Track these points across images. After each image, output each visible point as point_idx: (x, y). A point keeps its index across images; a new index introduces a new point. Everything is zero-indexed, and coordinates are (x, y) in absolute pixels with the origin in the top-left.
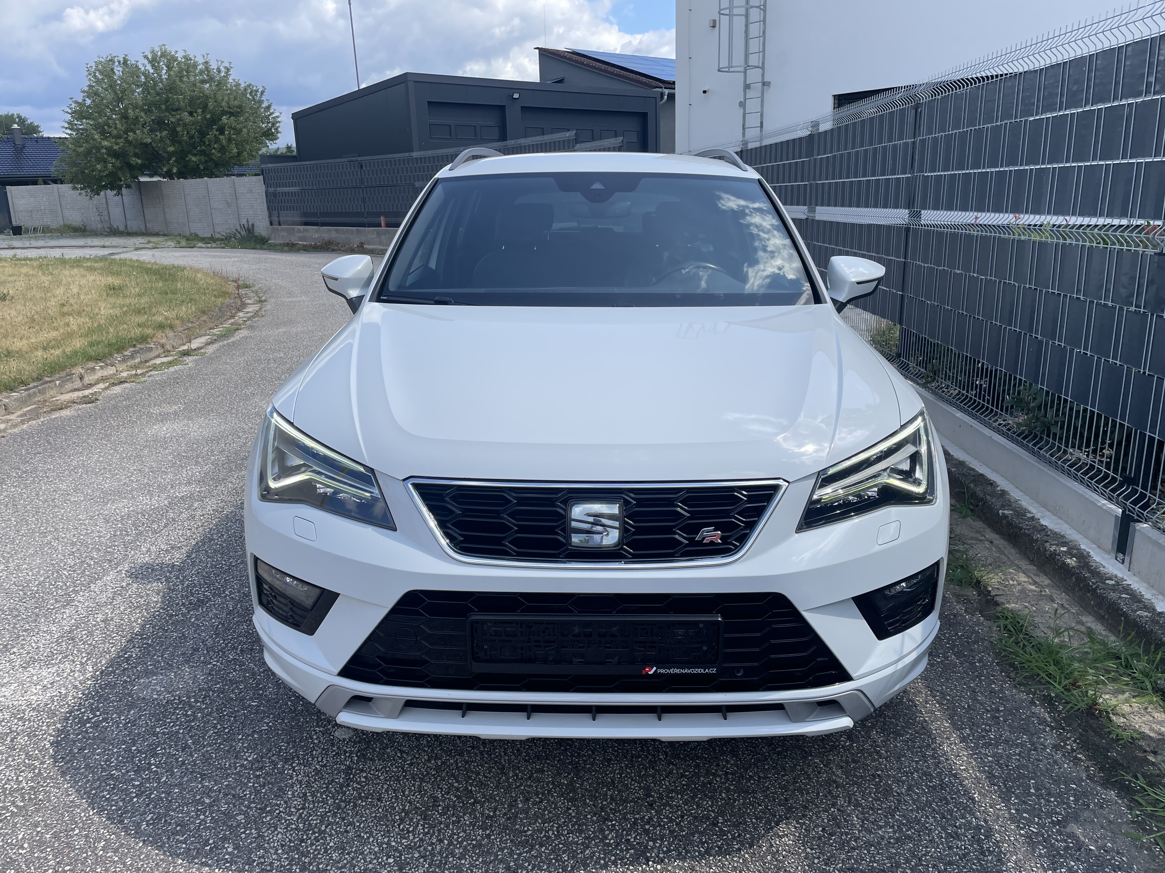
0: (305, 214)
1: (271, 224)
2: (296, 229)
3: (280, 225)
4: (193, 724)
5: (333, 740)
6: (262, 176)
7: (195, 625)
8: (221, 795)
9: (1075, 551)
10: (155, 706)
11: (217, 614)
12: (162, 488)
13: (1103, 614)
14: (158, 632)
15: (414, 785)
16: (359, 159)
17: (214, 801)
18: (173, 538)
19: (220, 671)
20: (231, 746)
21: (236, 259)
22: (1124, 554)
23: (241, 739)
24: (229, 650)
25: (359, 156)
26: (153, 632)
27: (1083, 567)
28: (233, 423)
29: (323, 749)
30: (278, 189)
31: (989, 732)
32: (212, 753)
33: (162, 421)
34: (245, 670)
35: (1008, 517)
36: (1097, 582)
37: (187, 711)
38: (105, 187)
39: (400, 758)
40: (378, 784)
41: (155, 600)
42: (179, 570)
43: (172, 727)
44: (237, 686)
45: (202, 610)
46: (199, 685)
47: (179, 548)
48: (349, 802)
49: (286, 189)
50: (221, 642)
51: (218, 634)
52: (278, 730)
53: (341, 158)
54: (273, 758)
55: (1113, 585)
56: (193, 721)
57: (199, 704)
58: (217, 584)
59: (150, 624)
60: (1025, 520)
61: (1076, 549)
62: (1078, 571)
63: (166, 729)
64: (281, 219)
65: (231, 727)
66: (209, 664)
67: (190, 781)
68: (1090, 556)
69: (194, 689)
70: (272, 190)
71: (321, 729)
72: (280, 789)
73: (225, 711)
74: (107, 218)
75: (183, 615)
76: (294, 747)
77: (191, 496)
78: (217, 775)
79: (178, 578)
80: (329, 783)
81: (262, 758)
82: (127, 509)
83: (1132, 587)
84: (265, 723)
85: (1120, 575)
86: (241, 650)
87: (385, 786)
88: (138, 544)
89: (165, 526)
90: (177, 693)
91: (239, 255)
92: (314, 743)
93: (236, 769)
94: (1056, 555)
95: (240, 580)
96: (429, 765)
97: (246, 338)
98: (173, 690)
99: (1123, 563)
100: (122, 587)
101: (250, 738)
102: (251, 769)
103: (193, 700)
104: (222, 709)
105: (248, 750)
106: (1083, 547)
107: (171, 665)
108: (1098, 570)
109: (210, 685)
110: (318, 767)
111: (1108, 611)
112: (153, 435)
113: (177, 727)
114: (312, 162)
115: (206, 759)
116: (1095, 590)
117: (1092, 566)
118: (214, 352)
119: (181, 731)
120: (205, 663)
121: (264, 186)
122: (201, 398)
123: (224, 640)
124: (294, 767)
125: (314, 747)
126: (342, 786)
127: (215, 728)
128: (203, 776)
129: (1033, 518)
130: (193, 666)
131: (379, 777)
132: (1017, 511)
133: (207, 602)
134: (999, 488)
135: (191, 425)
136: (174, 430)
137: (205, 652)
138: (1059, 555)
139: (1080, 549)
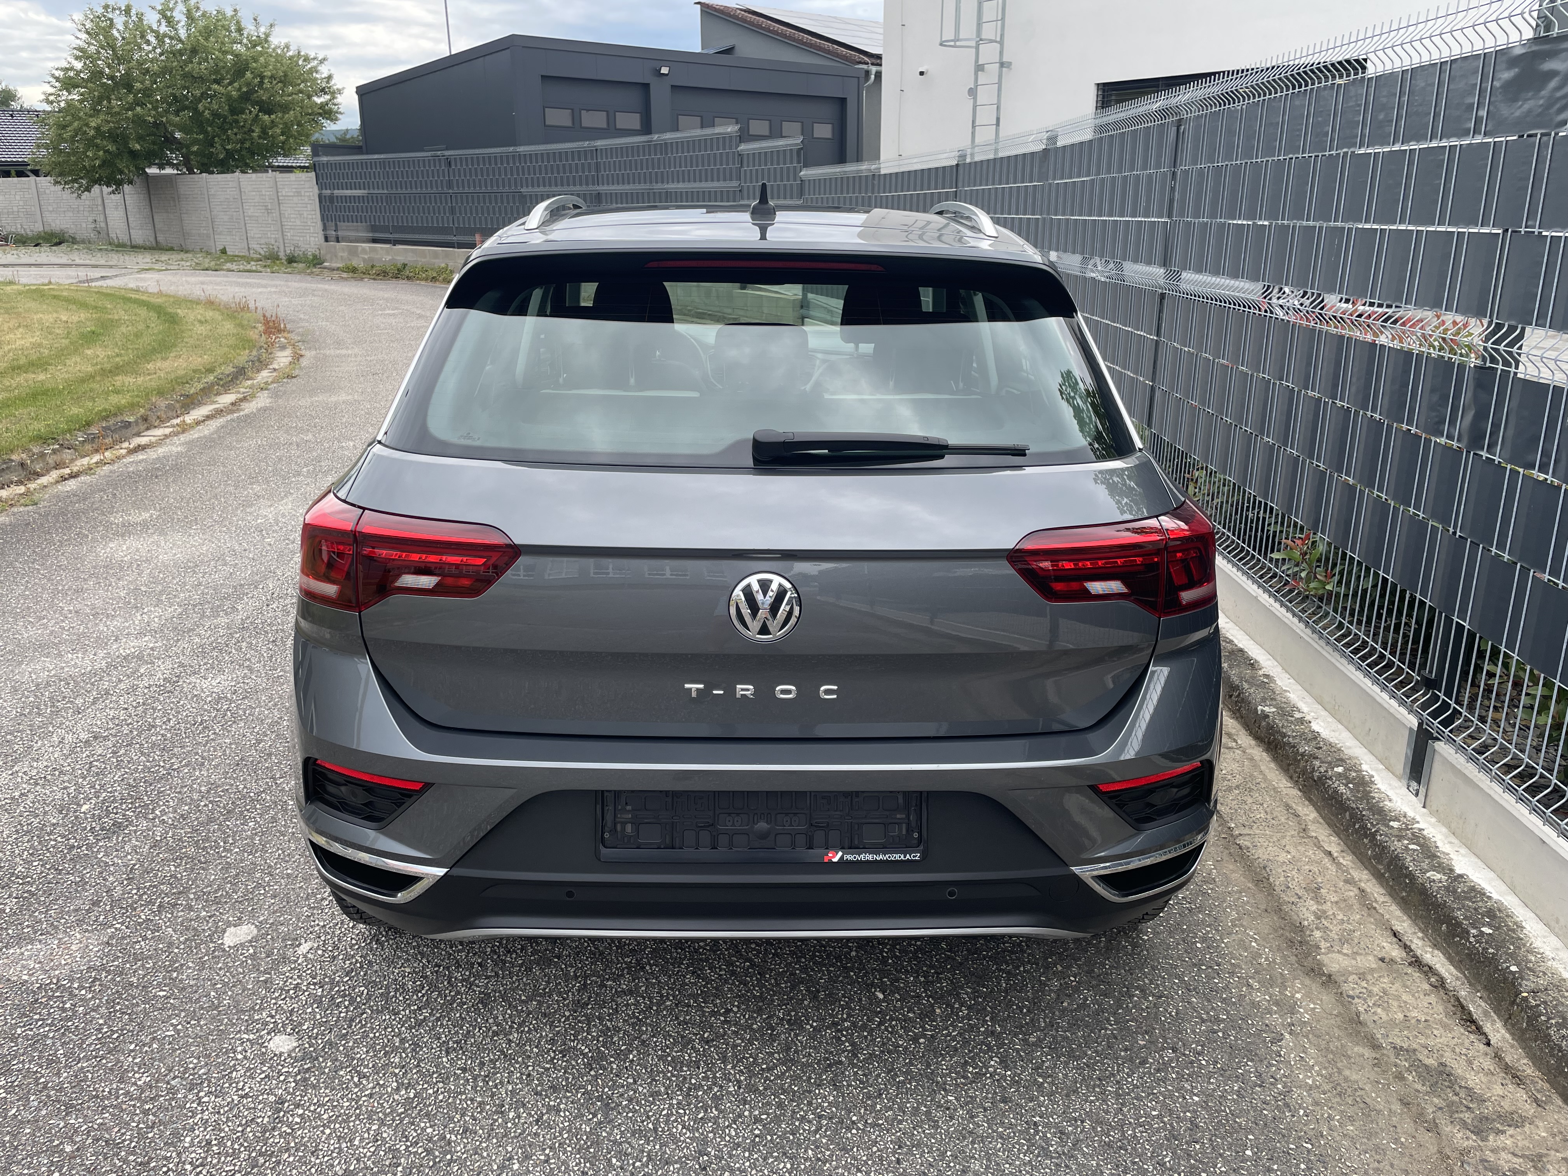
0: (374, 228)
1: (327, 239)
2: (360, 249)
3: (338, 241)
4: (70, 1024)
5: (263, 1054)
6: (314, 173)
7: (102, 864)
8: (90, 1141)
9: (1354, 774)
10: (22, 993)
11: (136, 846)
12: (101, 642)
13: (1382, 871)
14: (48, 874)
15: (369, 1129)
16: (447, 153)
17: (78, 1149)
18: (99, 723)
19: (123, 938)
20: (118, 1061)
21: (273, 290)
22: (1419, 783)
23: (132, 1051)
24: (142, 905)
25: (447, 149)
26: (42, 873)
27: (1361, 799)
28: (222, 541)
29: (249, 1069)
30: (336, 192)
31: (1199, 1054)
32: (88, 1071)
33: (123, 535)
34: (160, 939)
35: (1268, 716)
36: (1378, 824)
37: (64, 1003)
38: (98, 181)
39: (356, 1086)
40: (317, 1127)
41: (55, 821)
42: (97, 774)
43: (38, 1028)
44: (143, 965)
45: (117, 838)
46: (90, 961)
47: (105, 738)
48: (271, 1156)
49: (348, 192)
50: (134, 891)
51: (132, 878)
52: (189, 1036)
53: (423, 151)
54: (173, 1083)
55: (1400, 830)
56: (69, 1019)
57: (83, 992)
58: (146, 798)
59: (39, 860)
60: (1292, 722)
61: (1356, 771)
62: (1354, 806)
63: (31, 1030)
64: (339, 233)
65: (122, 1030)
66: (110, 927)
67: (50, 1115)
68: (1373, 782)
69: (82, 968)
70: (327, 192)
71: (252, 1037)
72: (175, 1134)
73: (118, 1003)
74: (103, 225)
75: (89, 847)
76: (206, 1064)
77: (140, 657)
78: (89, 1108)
79: (93, 787)
80: (247, 1125)
81: (157, 1081)
82: (47, 673)
83: (1425, 833)
84: (172, 1025)
85: (1411, 814)
86: (160, 906)
87: (328, 1131)
88: (50, 729)
89: (94, 703)
90: (57, 972)
91: (278, 283)
92: (237, 1059)
93: (118, 1098)
94: (1327, 778)
95: (180, 792)
96: (396, 1097)
97: (265, 409)
98: (52, 968)
99: (1417, 795)
100: (13, 798)
101: (146, 1048)
102: (139, 1099)
103: (76, 985)
104: (113, 1001)
105: (140, 1068)
106: (1364, 767)
107: (56, 927)
108: (1381, 805)
109: (105, 962)
110: (235, 1097)
111: (1389, 868)
112: (107, 557)
113: (47, 1029)
114: (382, 156)
115: (79, 1080)
116: (1373, 835)
117: (1374, 798)
118: (216, 432)
119: (51, 1035)
120: (105, 925)
121: (316, 187)
122: (184, 501)
123: (138, 889)
124: (200, 1098)
125: (235, 1065)
126: (264, 1132)
127: (99, 1030)
128: (69, 1108)
129: (1301, 721)
130: (87, 931)
131: (320, 1115)
132: (1281, 708)
133: (127, 826)
134: (1261, 673)
135: (163, 543)
136: (138, 550)
137: (108, 908)
138: (1331, 778)
139: (1361, 771)
